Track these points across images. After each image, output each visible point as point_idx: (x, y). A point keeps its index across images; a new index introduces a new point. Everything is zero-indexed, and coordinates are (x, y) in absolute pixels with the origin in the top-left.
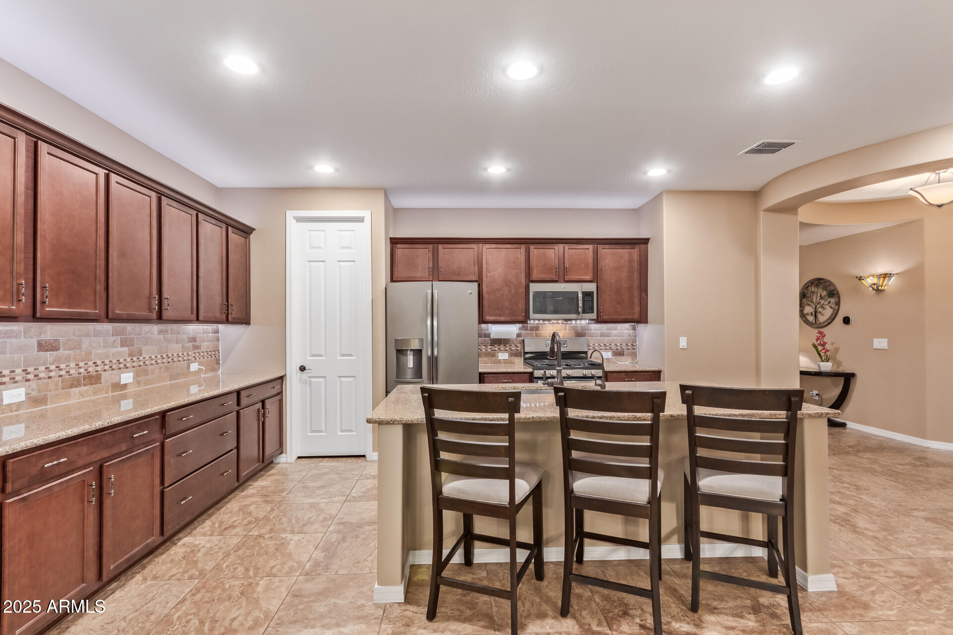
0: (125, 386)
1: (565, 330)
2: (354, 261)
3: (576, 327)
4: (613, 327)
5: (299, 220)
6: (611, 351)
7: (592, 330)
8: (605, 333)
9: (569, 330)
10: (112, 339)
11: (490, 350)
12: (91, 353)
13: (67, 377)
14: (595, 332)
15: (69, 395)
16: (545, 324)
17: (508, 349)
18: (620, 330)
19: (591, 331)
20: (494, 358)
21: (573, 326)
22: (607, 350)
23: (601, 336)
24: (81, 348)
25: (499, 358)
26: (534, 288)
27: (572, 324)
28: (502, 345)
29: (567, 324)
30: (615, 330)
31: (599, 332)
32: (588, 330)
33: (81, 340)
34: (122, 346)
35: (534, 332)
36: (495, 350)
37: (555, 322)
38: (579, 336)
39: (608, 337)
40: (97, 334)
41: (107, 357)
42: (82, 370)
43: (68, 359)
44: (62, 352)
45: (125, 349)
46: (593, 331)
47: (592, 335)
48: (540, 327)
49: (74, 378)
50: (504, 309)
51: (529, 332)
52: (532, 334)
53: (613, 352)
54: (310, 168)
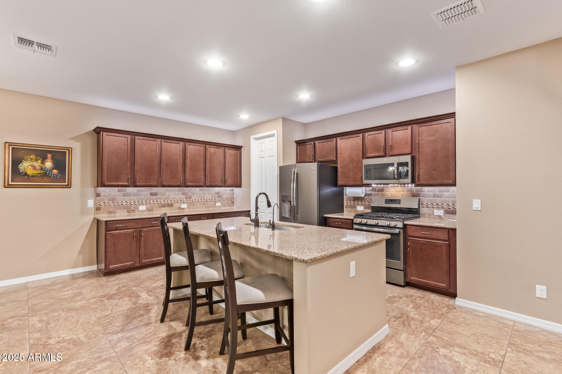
0: (184, 209)
1: (403, 191)
2: (274, 156)
3: (412, 189)
4: (445, 189)
5: (256, 139)
6: (444, 209)
7: (426, 191)
8: (437, 194)
9: (406, 192)
10: (178, 192)
11: (352, 204)
12: (169, 197)
13: (160, 204)
14: (428, 193)
15: (161, 209)
16: (388, 187)
17: (363, 203)
18: (453, 192)
19: (425, 193)
20: (355, 209)
21: (409, 189)
22: (439, 209)
23: (434, 197)
24: (165, 195)
25: (358, 210)
26: (366, 162)
27: (408, 187)
28: (360, 201)
29: (405, 187)
30: (447, 192)
31: (432, 194)
32: (422, 192)
33: (165, 193)
34: (182, 195)
35: (380, 193)
36: (356, 204)
37: (392, 185)
38: (415, 197)
39: (439, 197)
40: (172, 191)
41: (176, 198)
42: (166, 202)
43: (161, 198)
44: (158, 196)
45: (184, 196)
46: (426, 193)
47: (426, 196)
48: (385, 190)
49: (163, 205)
50: (350, 178)
51: (377, 193)
52: (379, 194)
53: (445, 210)
54: (239, 116)
